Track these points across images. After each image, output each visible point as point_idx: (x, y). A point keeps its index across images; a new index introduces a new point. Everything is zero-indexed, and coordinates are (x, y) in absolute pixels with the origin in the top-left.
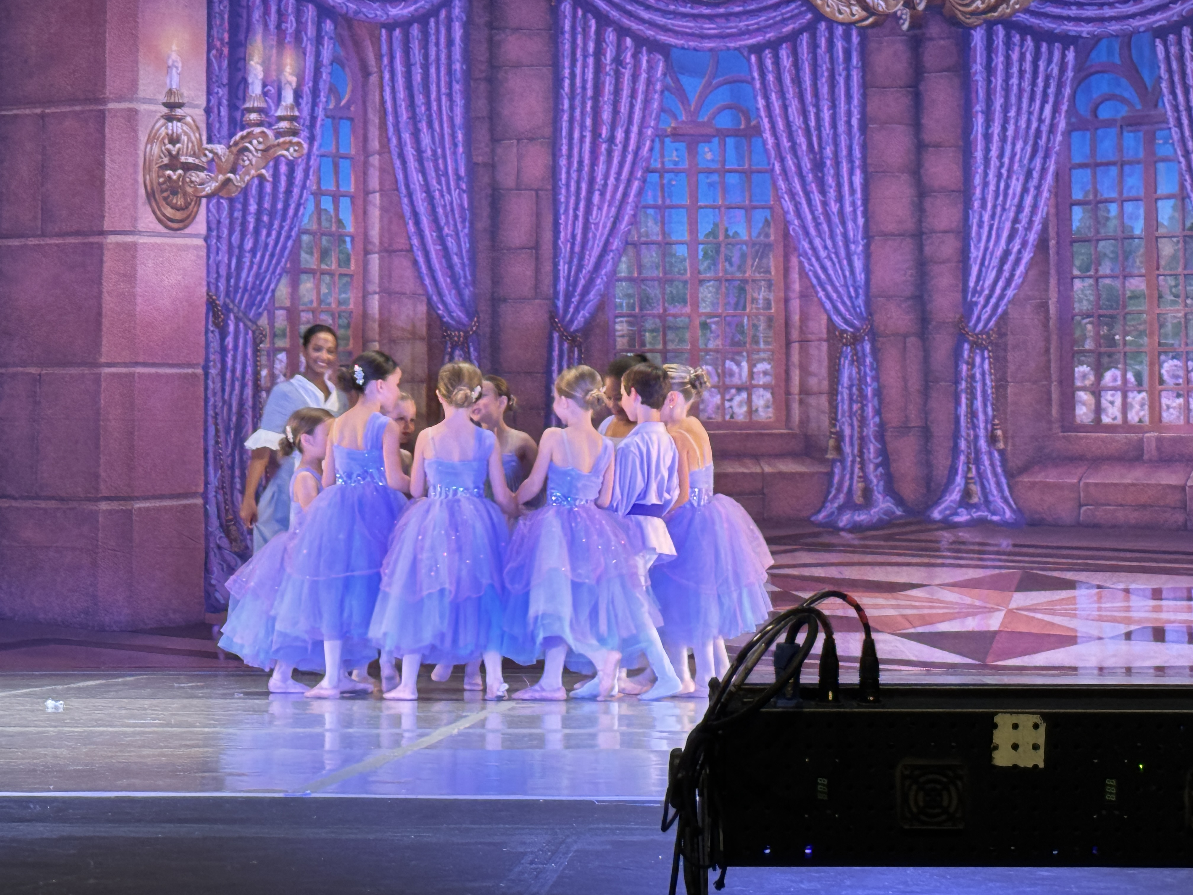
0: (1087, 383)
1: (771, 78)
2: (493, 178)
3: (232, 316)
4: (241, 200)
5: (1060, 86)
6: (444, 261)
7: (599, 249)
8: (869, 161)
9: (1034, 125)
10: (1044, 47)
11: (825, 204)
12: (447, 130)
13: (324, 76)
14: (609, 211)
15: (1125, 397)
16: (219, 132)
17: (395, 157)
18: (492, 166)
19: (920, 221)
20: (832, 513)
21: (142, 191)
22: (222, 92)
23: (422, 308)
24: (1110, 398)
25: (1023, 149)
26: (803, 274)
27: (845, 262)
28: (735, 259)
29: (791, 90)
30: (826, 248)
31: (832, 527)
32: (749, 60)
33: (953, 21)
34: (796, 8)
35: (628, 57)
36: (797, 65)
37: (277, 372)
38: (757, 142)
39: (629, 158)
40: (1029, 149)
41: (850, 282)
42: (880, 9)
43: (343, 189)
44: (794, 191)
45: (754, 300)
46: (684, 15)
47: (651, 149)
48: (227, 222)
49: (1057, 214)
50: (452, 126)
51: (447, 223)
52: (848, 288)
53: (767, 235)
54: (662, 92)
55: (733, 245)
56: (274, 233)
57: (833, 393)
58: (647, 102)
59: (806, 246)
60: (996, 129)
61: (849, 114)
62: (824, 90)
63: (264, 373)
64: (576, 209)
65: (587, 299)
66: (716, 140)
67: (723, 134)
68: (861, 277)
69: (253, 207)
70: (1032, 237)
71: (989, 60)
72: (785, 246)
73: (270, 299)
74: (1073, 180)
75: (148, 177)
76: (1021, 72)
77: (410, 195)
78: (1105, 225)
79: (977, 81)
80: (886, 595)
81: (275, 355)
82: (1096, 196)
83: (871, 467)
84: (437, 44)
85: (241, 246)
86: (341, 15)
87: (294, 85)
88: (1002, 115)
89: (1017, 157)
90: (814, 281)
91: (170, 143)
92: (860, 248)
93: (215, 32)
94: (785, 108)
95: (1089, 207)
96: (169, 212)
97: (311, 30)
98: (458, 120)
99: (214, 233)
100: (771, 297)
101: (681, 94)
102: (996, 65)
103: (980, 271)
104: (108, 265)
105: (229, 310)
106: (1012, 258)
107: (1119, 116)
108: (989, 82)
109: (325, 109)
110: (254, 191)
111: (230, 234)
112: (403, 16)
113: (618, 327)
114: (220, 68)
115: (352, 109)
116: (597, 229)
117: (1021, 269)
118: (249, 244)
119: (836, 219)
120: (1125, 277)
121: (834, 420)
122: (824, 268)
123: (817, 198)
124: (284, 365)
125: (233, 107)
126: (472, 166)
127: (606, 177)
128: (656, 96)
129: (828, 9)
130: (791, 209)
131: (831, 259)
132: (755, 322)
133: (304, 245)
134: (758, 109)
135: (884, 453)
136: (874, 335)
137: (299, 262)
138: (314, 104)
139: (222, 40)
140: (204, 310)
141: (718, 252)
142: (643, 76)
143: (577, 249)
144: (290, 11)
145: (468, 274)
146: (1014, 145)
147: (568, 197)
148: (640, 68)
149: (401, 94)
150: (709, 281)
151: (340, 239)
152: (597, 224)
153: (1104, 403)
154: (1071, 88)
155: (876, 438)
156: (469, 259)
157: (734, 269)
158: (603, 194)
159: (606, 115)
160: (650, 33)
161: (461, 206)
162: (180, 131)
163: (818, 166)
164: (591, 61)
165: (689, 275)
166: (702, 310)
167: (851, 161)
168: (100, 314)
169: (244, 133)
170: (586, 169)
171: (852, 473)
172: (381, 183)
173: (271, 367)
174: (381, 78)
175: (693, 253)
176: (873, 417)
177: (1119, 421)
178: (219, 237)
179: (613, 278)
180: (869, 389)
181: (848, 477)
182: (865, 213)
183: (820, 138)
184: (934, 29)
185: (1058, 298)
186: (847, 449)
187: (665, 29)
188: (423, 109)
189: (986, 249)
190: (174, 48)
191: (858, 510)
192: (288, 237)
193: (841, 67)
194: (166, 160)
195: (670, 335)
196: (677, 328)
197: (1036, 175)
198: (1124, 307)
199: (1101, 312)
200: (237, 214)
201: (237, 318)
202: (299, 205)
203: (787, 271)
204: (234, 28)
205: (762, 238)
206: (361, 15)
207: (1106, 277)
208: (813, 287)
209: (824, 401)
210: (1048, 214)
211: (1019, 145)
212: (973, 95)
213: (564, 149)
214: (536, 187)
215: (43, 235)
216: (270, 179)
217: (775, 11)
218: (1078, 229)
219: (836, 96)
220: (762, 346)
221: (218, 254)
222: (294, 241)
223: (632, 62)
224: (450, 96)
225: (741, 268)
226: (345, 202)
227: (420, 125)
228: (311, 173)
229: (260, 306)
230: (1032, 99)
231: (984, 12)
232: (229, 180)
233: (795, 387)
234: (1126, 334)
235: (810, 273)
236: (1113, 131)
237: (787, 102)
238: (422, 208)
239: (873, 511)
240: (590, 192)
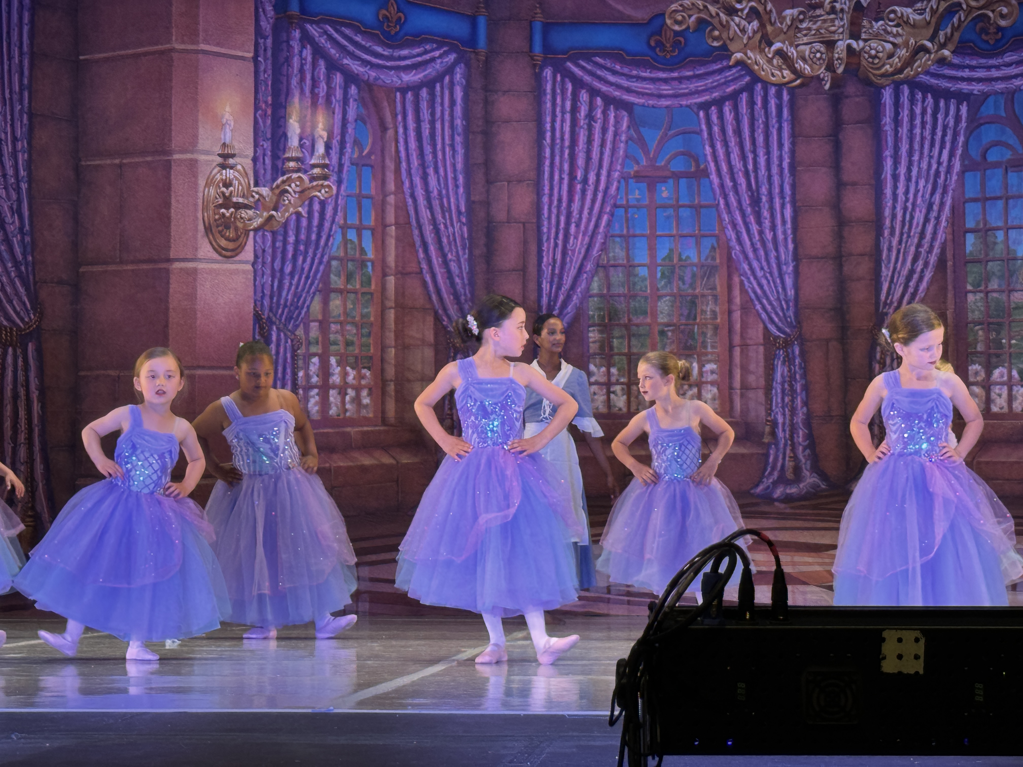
0: (979, 379)
1: (716, 129)
2: (488, 214)
3: (275, 328)
4: (282, 232)
5: (955, 135)
6: (448, 281)
7: (575, 271)
8: (798, 197)
9: (934, 166)
10: (942, 103)
11: (761, 233)
12: (450, 175)
13: (350, 130)
14: (583, 240)
15: (1010, 390)
16: (264, 178)
17: (408, 196)
18: (487, 204)
19: (840, 247)
20: (768, 487)
21: (201, 227)
22: (267, 145)
23: (430, 320)
24: (997, 391)
25: (924, 187)
26: (743, 290)
27: (778, 281)
28: (688, 278)
29: (733, 139)
30: (762, 268)
31: (767, 498)
32: (698, 115)
33: (868, 83)
34: (737, 72)
35: (599, 114)
36: (737, 119)
37: (311, 373)
38: (705, 181)
39: (600, 196)
40: (930, 187)
41: (782, 297)
42: (806, 72)
43: (365, 223)
44: (736, 222)
45: (703, 312)
46: (644, 79)
47: (618, 189)
48: (270, 251)
49: (953, 240)
50: (455, 171)
51: (451, 250)
52: (780, 302)
53: (714, 259)
54: (627, 142)
55: (685, 266)
56: (309, 260)
57: (768, 389)
58: (614, 150)
59: (746, 267)
60: (902, 170)
61: (781, 158)
62: (760, 139)
63: (301, 374)
64: (556, 237)
65: (565, 312)
66: (671, 181)
67: (677, 176)
68: (791, 293)
69: (292, 239)
70: (933, 259)
71: (897, 113)
72: (728, 267)
73: (306, 313)
74: (967, 211)
75: (206, 214)
76: (923, 124)
77: (420, 227)
78: (993, 249)
79: (887, 131)
80: (812, 554)
81: (309, 359)
82: (985, 224)
83: (801, 448)
84: (442, 104)
85: (282, 270)
86: (363, 81)
87: (325, 139)
88: (907, 159)
89: (920, 194)
90: (753, 296)
91: (224, 186)
92: (791, 268)
93: (260, 96)
94: (728, 154)
95: (980, 234)
96: (223, 243)
97: (339, 93)
98: (460, 166)
99: (260, 260)
100: (717, 309)
101: (642, 143)
102: (903, 116)
103: (889, 288)
104: (174, 286)
105: (272, 323)
106: (916, 276)
107: (1005, 159)
108: (896, 132)
109: (351, 158)
110: (292, 225)
111: (273, 261)
112: (414, 82)
113: (591, 335)
114: (265, 126)
115: (373, 157)
116: (574, 256)
117: (924, 285)
118: (288, 269)
119: (770, 245)
120: (1010, 291)
121: (769, 410)
122: (761, 286)
123: (754, 228)
124: (317, 367)
125: (275, 157)
126: (470, 203)
127: (581, 212)
128: (622, 145)
129: (763, 73)
130: (733, 236)
131: (766, 278)
132: (705, 330)
133: (333, 269)
134: (705, 155)
135: (810, 436)
136: (802, 340)
137: (329, 283)
138: (342, 153)
139: (266, 102)
140: (252, 323)
141: (673, 272)
142: (611, 129)
143: (557, 271)
144: (322, 78)
145: (467, 292)
146: (917, 183)
147: (549, 229)
148: (609, 123)
149: (413, 145)
150: (665, 296)
151: (362, 264)
152: (574, 251)
153: (993, 396)
154: (964, 137)
155: (804, 424)
156: (469, 280)
157: (687, 286)
158: (578, 226)
159: (581, 162)
160: (617, 93)
161: (462, 236)
162: (232, 177)
163: (756, 201)
164: (568, 116)
165: (649, 291)
166: (660, 320)
167: (782, 197)
168: (166, 326)
169: (285, 178)
170: (564, 204)
171: (784, 454)
172: (396, 217)
173: (307, 369)
174: (396, 132)
175: (652, 274)
176: (802, 407)
177: (1006, 410)
178: (264, 263)
179: (587, 295)
180: (799, 384)
181: (781, 457)
182: (794, 241)
183: (756, 178)
184: (851, 89)
185: (955, 309)
186: (780, 434)
187: (629, 90)
188: (430, 157)
189: (895, 269)
190: (228, 109)
191: (790, 484)
192: (320, 263)
193: (774, 121)
194: (221, 201)
195: (634, 341)
196: (640, 336)
197: (935, 208)
198: (1010, 315)
199: (991, 320)
200: (279, 244)
201: (278, 329)
202: (329, 236)
203: (730, 288)
204: (276, 93)
205: (709, 261)
206: (380, 81)
207: (994, 291)
208: (752, 300)
209: (761, 395)
210: (946, 240)
211: (922, 183)
212: (884, 143)
213: (546, 190)
214: (522, 220)
215: (121, 262)
216: (306, 216)
217: (720, 74)
218: (971, 252)
219: (770, 144)
220: (709, 350)
221: (263, 277)
222: (326, 266)
223: (602, 118)
224: (452, 146)
225: (692, 286)
226: (367, 234)
227: (428, 170)
228: (339, 210)
229: (297, 319)
230: (932, 145)
231: (893, 74)
232: (271, 217)
233: (737, 383)
234: (1011, 338)
235: (750, 290)
236: (999, 172)
237: (730, 150)
238: (430, 238)
239: (801, 486)
240: (568, 224)
